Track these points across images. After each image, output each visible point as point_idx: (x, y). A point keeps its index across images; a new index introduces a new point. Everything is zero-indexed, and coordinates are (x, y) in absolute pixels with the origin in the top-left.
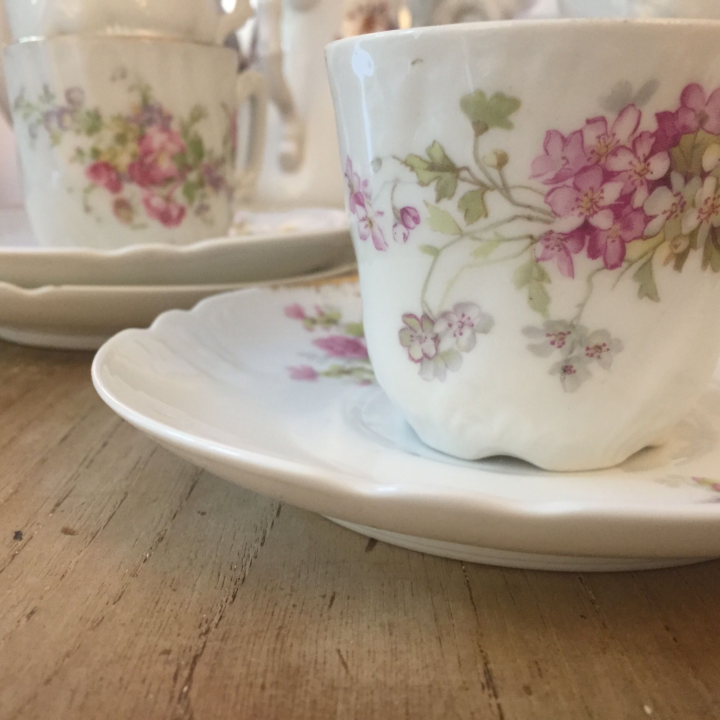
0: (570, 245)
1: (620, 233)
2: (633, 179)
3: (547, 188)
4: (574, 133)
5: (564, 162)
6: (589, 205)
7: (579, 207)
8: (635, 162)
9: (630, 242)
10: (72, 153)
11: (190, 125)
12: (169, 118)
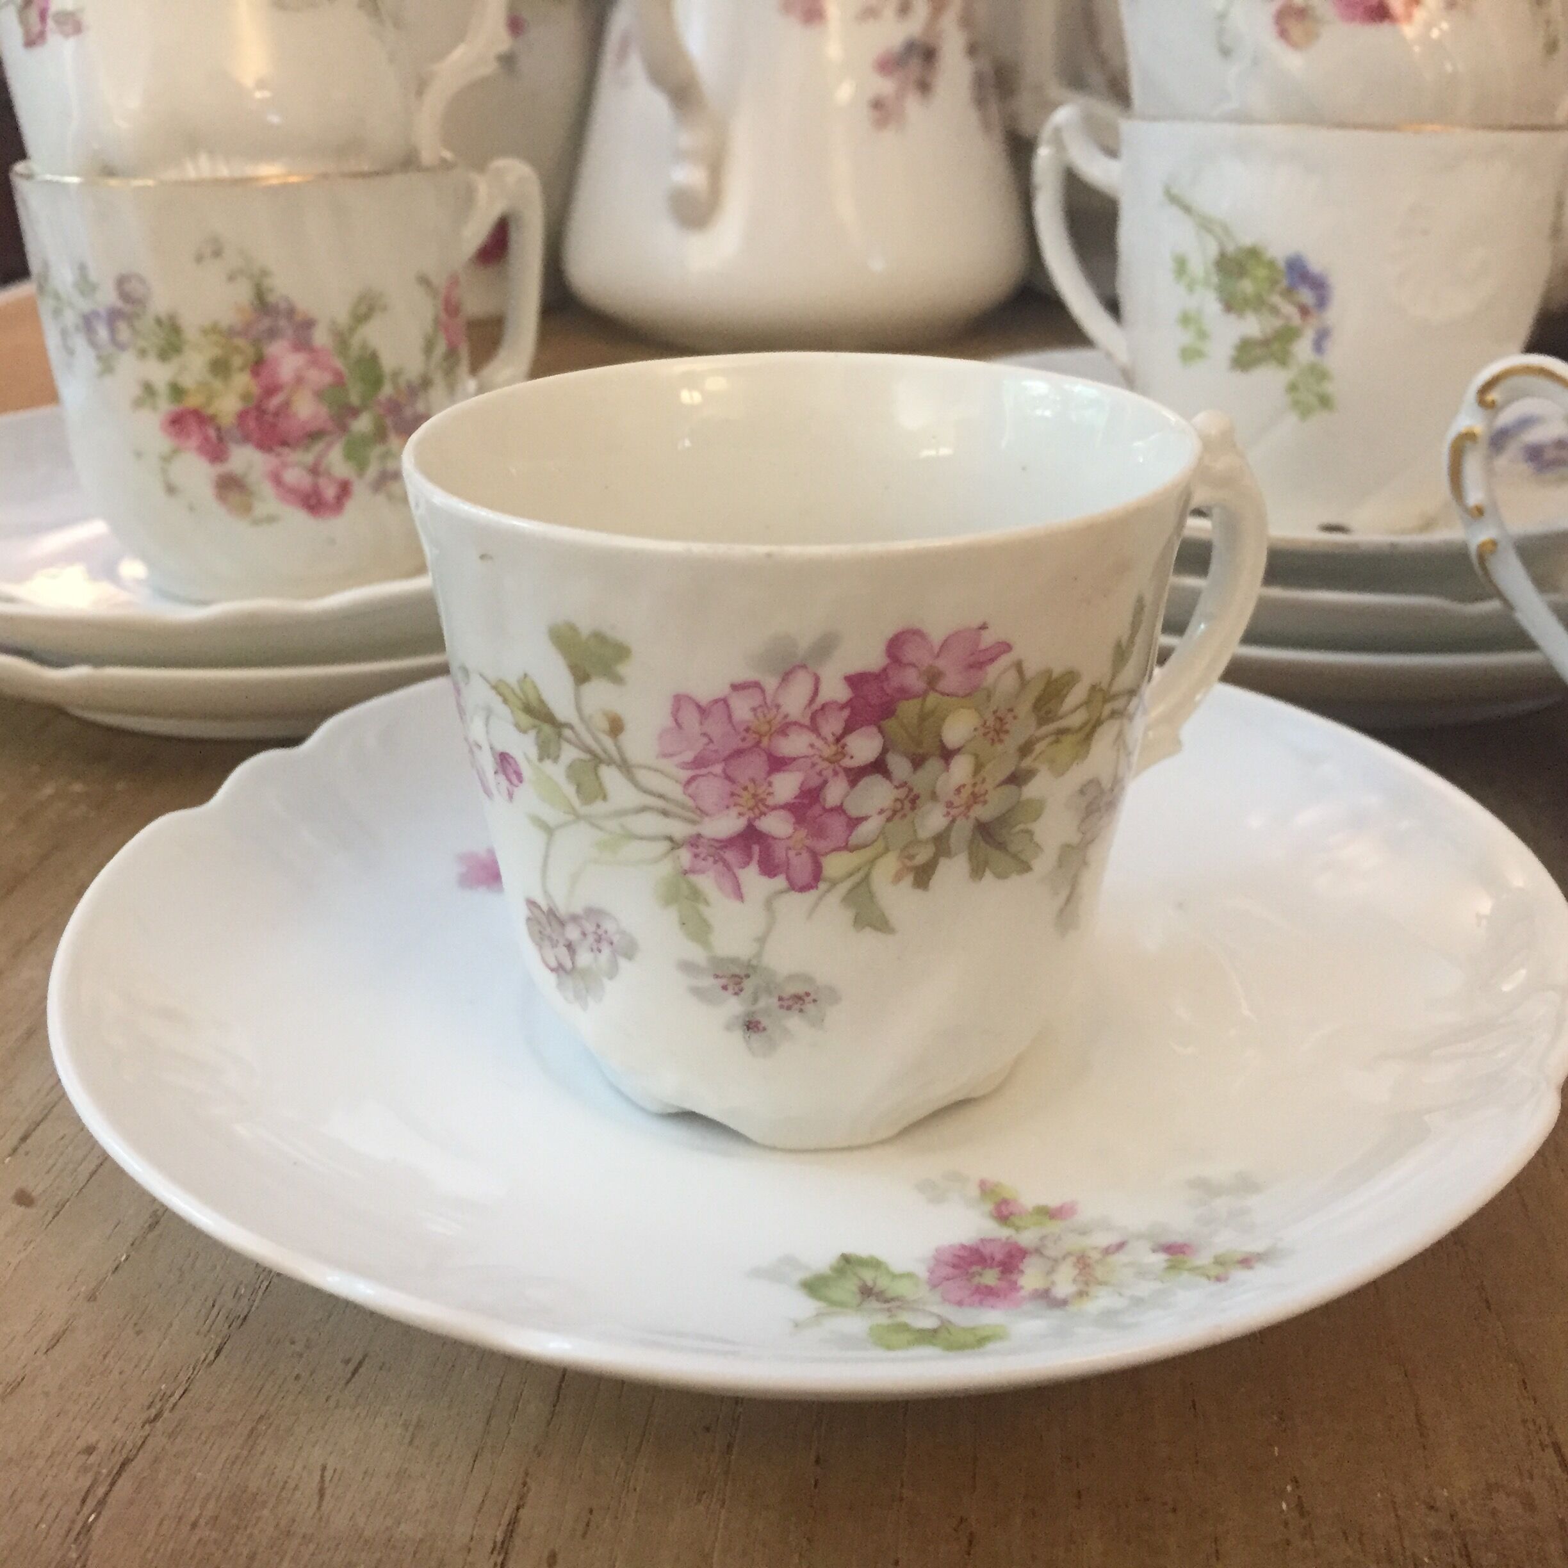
0: (730, 856)
1: (808, 842)
2: (818, 768)
3: (685, 774)
4: (716, 701)
5: (705, 740)
6: (751, 803)
7: (735, 805)
8: (819, 743)
9: (827, 854)
10: (136, 391)
11: (352, 330)
12: (308, 324)
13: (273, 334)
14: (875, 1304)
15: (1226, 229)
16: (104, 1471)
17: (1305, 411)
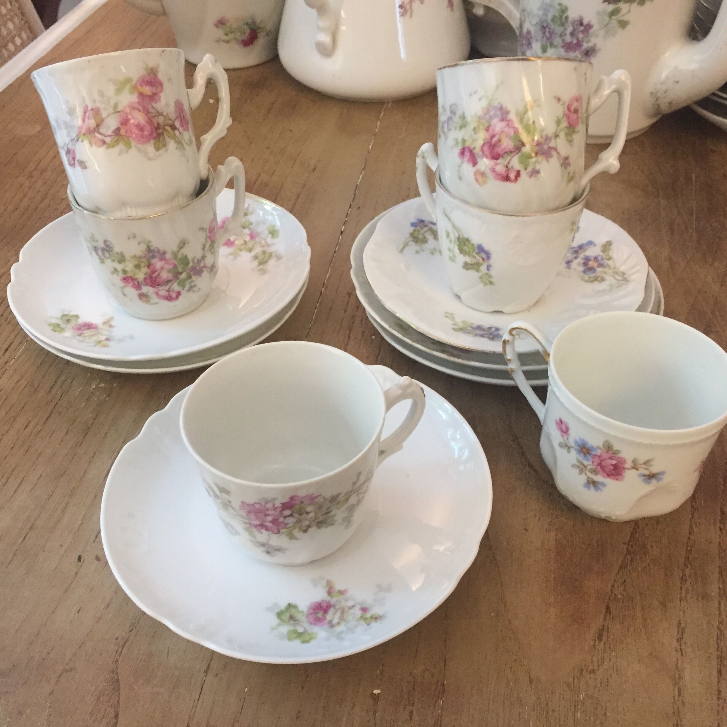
0: (258, 527)
1: (276, 527)
2: (276, 516)
3: (246, 513)
4: (251, 504)
5: (250, 509)
6: (262, 520)
7: (258, 520)
8: (276, 512)
9: (281, 529)
10: (113, 270)
11: (178, 251)
12: (164, 253)
13: (153, 257)
14: (292, 622)
15: (460, 231)
16: (121, 645)
17: (485, 284)
